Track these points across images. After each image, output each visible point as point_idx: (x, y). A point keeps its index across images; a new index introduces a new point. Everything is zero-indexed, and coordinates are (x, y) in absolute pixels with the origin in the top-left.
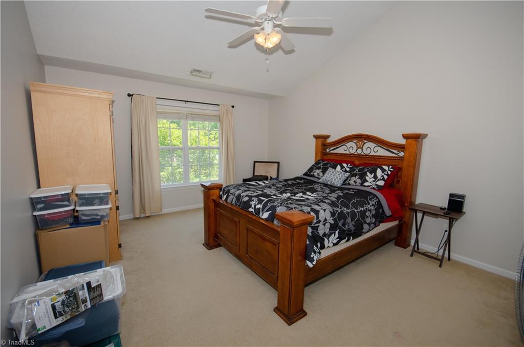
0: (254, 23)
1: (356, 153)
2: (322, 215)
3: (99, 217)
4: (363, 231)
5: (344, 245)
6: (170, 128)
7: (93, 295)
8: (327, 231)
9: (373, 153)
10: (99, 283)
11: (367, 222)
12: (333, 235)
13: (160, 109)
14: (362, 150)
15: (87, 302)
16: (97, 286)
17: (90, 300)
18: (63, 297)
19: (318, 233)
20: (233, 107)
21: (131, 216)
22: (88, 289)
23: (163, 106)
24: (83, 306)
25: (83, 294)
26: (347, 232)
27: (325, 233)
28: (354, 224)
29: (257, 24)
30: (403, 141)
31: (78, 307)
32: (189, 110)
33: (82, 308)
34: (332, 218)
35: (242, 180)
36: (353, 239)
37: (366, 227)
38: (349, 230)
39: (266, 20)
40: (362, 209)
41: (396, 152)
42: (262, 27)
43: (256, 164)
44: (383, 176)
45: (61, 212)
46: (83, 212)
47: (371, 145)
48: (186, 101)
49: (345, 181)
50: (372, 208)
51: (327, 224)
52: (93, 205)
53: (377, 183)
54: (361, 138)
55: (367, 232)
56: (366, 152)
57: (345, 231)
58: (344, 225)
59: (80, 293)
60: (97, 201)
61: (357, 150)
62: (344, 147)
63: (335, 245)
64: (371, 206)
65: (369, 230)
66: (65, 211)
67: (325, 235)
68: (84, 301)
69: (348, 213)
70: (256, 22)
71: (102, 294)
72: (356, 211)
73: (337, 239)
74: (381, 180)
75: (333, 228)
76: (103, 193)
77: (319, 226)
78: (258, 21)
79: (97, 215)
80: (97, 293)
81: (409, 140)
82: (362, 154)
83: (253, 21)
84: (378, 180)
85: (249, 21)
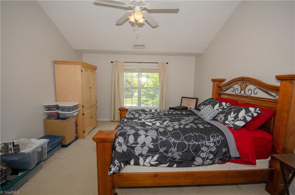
0: (128, 7)
1: (240, 94)
2: (141, 139)
3: (66, 117)
4: (195, 163)
5: (164, 169)
6: (132, 77)
7: (15, 148)
8: (144, 153)
9: (253, 95)
10: (18, 144)
11: (202, 156)
12: (151, 157)
13: (125, 68)
14: (245, 92)
15: (12, 150)
16: (17, 145)
17: (14, 150)
18: (3, 145)
19: (134, 152)
20: (167, 63)
21: (109, 120)
22: (13, 145)
23: (127, 66)
24: (10, 151)
25: (11, 146)
26: (170, 158)
27: (141, 154)
28: (181, 154)
29: (130, 8)
30: (278, 84)
31: (8, 151)
32: (141, 67)
33: (10, 152)
34: (152, 143)
35: (169, 108)
36: (177, 167)
37: (199, 160)
38: (173, 158)
39: (136, 5)
40: (197, 143)
41: (274, 94)
42: (134, 10)
43: (183, 98)
44: (245, 117)
45: (53, 112)
46: (62, 114)
47: (251, 87)
48: (140, 63)
49: (215, 117)
50: (212, 145)
51: (144, 148)
52: (64, 111)
53: (235, 123)
54: (244, 81)
55: (199, 166)
56: (248, 93)
57: (168, 157)
58: (166, 152)
59: (10, 146)
60: (66, 110)
61: (241, 91)
62: (232, 89)
63: (152, 165)
64: (210, 143)
65: (203, 165)
66: (54, 112)
67: (141, 155)
68: (11, 150)
69: (174, 143)
70: (129, 7)
71: (19, 149)
72: (187, 143)
73: (155, 161)
74: (241, 120)
75: (152, 152)
76: (68, 107)
77: (136, 146)
78: (130, 6)
79: (66, 116)
80: (17, 148)
81: (284, 82)
82: (245, 95)
83: (127, 6)
84: (238, 120)
85: (124, 6)
